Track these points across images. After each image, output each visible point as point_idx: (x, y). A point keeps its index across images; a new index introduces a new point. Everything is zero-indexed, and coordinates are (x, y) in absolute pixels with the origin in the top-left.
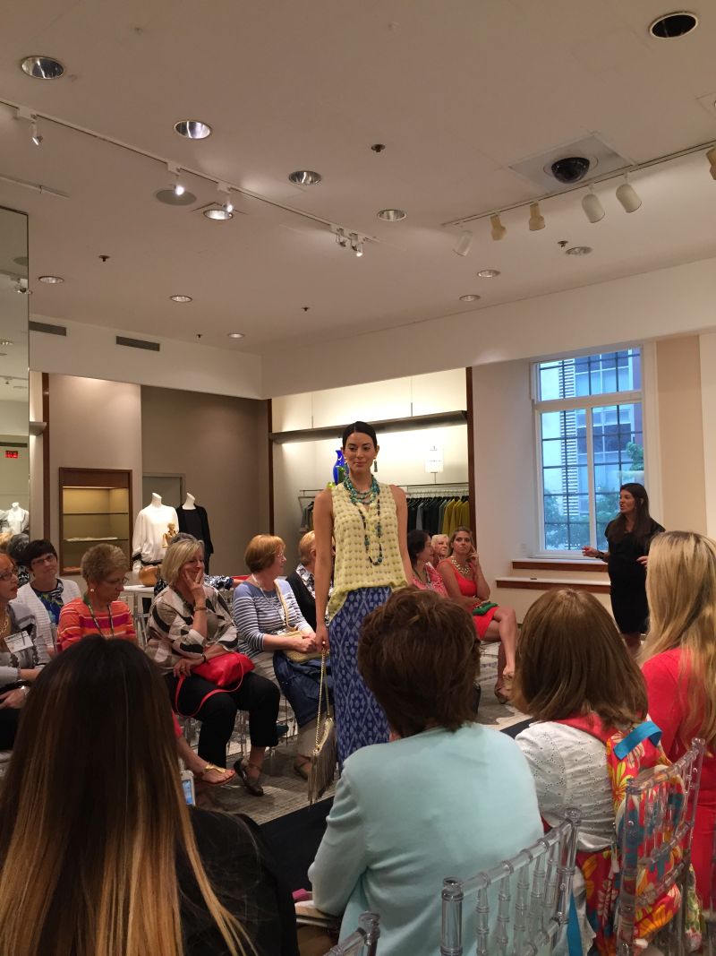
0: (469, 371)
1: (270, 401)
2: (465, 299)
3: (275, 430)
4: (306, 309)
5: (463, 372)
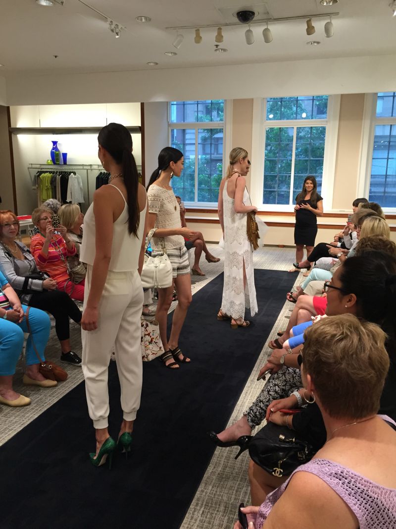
0: (142, 105)
1: (8, 108)
2: (150, 64)
3: (12, 126)
4: (56, 57)
5: (139, 105)
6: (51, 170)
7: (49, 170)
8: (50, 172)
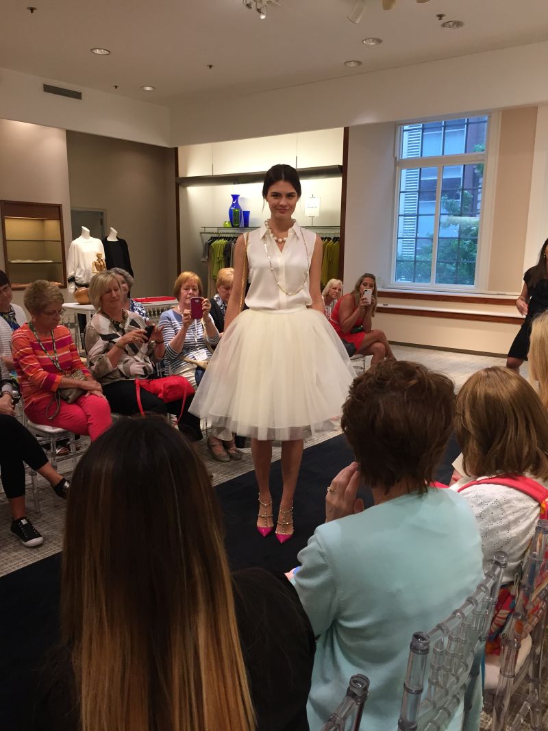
0: (346, 130)
1: (176, 149)
2: (349, 64)
3: (181, 175)
4: (210, 67)
5: (341, 130)
6: (227, 236)
7: (225, 235)
8: (225, 238)
